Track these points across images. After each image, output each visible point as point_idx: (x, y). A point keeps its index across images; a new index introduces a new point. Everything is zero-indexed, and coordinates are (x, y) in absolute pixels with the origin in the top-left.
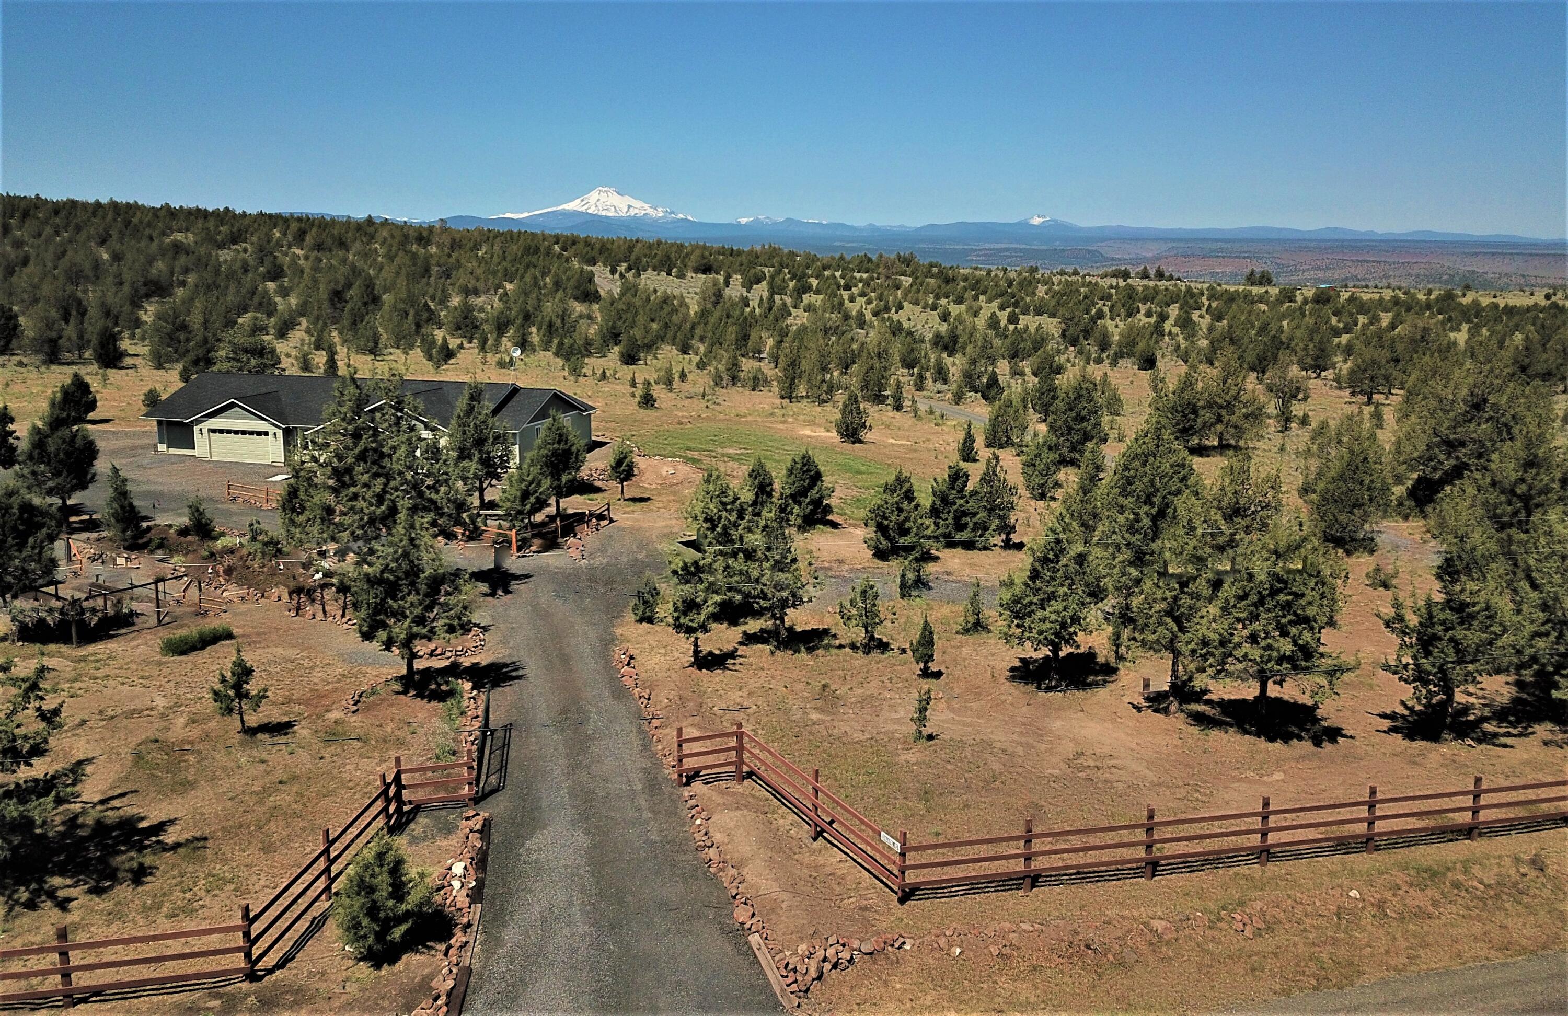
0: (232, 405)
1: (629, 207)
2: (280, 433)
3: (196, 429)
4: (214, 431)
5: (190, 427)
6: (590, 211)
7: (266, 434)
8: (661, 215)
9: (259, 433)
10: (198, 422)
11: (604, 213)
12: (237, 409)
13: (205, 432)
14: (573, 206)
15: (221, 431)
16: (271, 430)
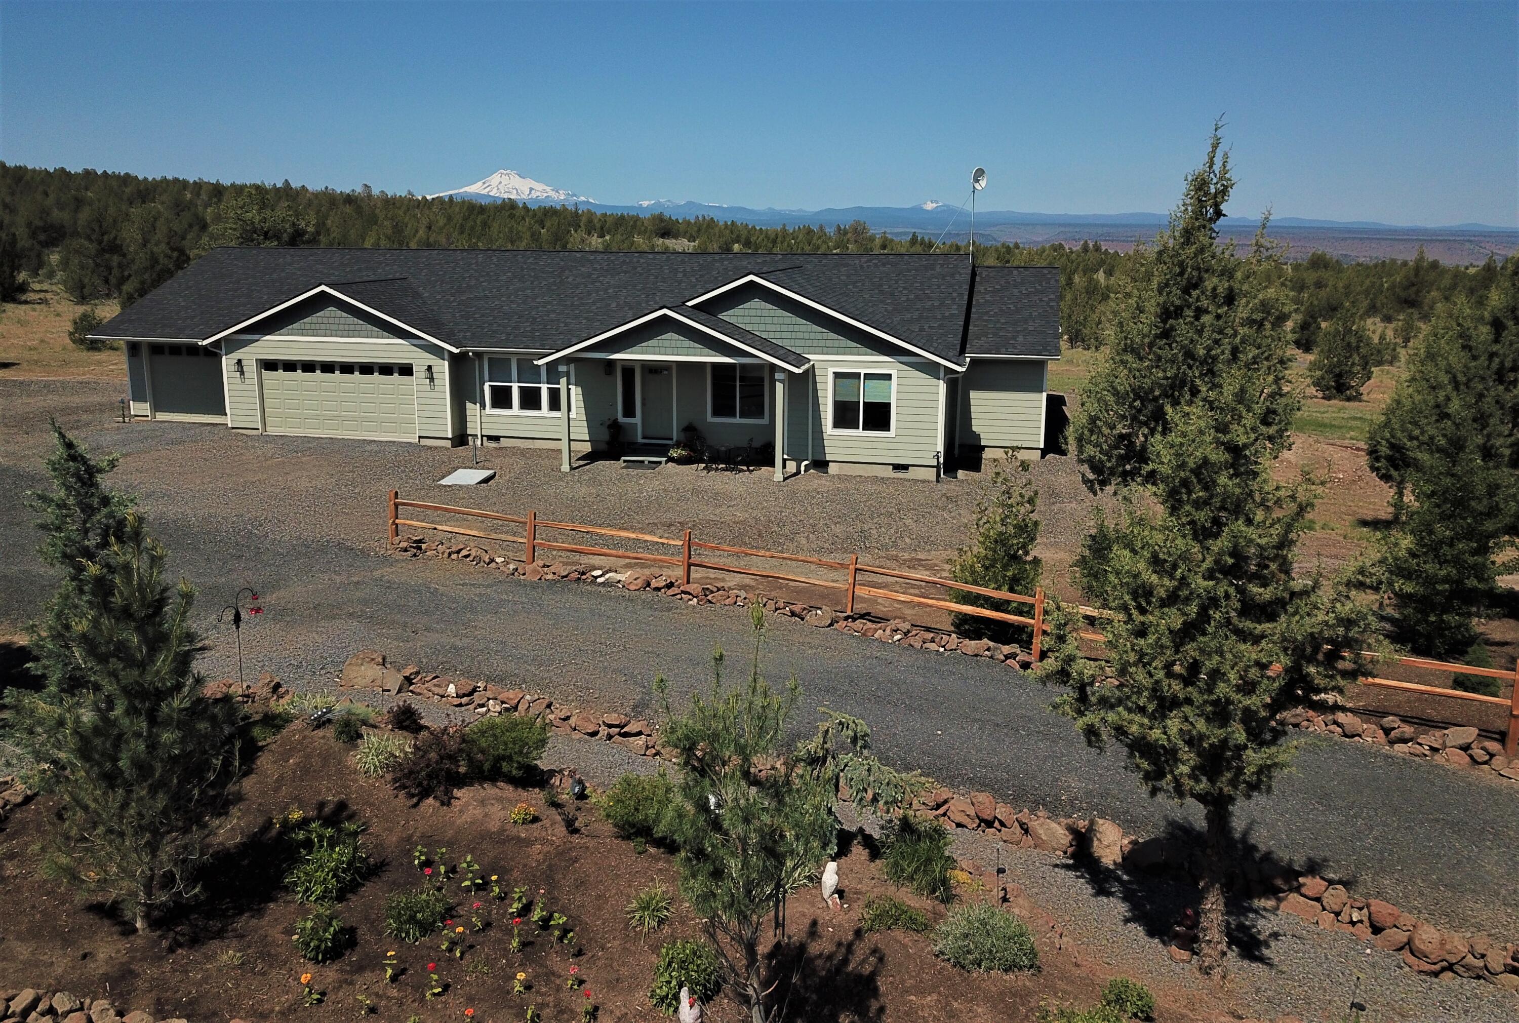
0: (323, 301)
1: (531, 189)
2: (443, 369)
3: (227, 363)
4: (269, 365)
5: (213, 354)
6: (491, 194)
7: (406, 370)
8: (563, 197)
9: (386, 369)
10: (232, 344)
11: (506, 196)
12: (331, 311)
13: (251, 367)
14: (475, 188)
15: (290, 366)
16: (419, 359)
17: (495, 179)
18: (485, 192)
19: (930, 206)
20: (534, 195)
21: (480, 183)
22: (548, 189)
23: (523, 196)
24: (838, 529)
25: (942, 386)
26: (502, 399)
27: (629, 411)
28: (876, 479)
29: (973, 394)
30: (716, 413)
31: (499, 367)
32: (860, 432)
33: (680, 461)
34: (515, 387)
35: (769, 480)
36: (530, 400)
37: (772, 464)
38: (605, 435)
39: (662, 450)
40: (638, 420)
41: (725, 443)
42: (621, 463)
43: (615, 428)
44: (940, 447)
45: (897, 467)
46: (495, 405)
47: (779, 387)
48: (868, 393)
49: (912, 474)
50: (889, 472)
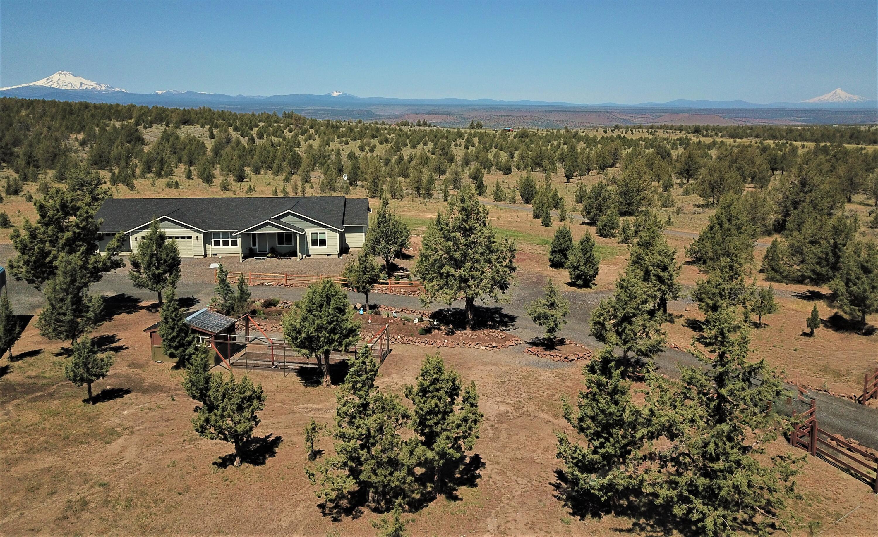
0: (163, 220)
1: (82, 84)
2: (201, 237)
3: (132, 238)
6: (52, 86)
7: (190, 237)
8: (104, 89)
9: (184, 237)
10: (133, 233)
11: (63, 88)
13: (140, 239)
14: (42, 83)
16: (194, 234)
17: (55, 77)
18: (48, 85)
19: (335, 94)
20: (84, 87)
21: (45, 80)
22: (93, 83)
23: (76, 88)
24: (315, 271)
25: (338, 235)
26: (217, 244)
27: (254, 245)
28: (323, 258)
29: (346, 234)
30: (279, 244)
31: (217, 235)
32: (318, 247)
33: (270, 257)
34: (221, 240)
35: (296, 261)
36: (226, 243)
37: (297, 256)
38: (247, 252)
39: (265, 255)
40: (257, 247)
41: (283, 251)
42: (254, 259)
43: (251, 250)
44: (338, 249)
45: (328, 255)
46: (215, 245)
47: (298, 238)
48: (320, 237)
49: (331, 256)
50: (327, 257)
